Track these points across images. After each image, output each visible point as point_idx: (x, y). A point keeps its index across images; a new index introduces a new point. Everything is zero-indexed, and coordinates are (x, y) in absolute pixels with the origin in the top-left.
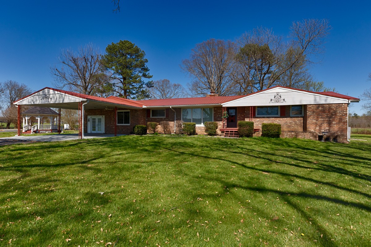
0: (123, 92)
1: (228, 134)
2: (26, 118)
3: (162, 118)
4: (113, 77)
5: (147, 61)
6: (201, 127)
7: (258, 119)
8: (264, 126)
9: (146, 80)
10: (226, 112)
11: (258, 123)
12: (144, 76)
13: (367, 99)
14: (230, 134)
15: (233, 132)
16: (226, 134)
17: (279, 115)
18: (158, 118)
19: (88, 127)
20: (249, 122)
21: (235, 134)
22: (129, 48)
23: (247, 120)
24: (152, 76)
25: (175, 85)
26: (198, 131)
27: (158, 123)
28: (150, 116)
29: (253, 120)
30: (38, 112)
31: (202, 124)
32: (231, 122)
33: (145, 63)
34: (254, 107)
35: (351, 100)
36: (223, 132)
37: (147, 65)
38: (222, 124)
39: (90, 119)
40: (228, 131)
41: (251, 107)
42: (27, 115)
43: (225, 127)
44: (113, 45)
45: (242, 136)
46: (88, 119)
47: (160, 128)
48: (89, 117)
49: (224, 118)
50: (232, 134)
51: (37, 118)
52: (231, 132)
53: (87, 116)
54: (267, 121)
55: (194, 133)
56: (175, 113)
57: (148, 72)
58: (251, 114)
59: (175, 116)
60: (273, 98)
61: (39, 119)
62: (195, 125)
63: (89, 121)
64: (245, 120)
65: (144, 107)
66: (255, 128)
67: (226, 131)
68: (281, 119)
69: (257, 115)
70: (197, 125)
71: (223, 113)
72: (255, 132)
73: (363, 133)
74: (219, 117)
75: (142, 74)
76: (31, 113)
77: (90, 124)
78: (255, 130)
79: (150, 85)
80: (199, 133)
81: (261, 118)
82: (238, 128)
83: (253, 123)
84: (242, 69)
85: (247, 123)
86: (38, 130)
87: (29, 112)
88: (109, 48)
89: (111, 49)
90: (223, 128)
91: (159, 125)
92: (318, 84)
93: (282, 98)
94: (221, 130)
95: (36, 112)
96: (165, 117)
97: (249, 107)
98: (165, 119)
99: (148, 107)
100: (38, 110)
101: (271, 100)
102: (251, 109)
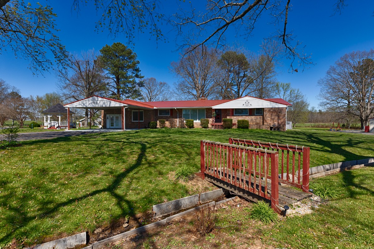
0: (116, 91)
1: (216, 127)
2: (49, 116)
3: (167, 117)
4: (107, 77)
5: (138, 62)
6: (197, 123)
7: (235, 117)
8: (239, 121)
9: (137, 80)
10: (214, 112)
11: (235, 119)
12: (137, 76)
13: (322, 99)
14: (218, 127)
15: (219, 125)
16: (215, 127)
17: (248, 115)
18: (164, 117)
19: (107, 123)
20: (229, 119)
21: (221, 127)
22: (123, 51)
23: (228, 118)
24: (144, 76)
25: (161, 83)
26: (195, 125)
27: (166, 120)
28: (158, 114)
29: (233, 118)
30: (59, 111)
31: (198, 120)
32: (218, 119)
33: (137, 64)
34: (233, 109)
35: (288, 106)
36: (213, 126)
37: (138, 66)
38: (212, 120)
39: (109, 117)
40: (216, 125)
41: (231, 109)
42: (49, 114)
43: (214, 122)
44: (107, 47)
45: (225, 128)
46: (107, 117)
47: (167, 124)
48: (108, 115)
49: (213, 116)
50: (219, 127)
51: (58, 116)
52: (218, 125)
53: (106, 114)
54: (241, 118)
55: (193, 127)
56: (178, 113)
57: (140, 73)
58: (231, 113)
59: (178, 115)
60: (244, 103)
61: (60, 117)
62: (193, 121)
63: (108, 118)
64: (226, 117)
65: (155, 108)
66: (233, 123)
67: (215, 125)
68: (250, 117)
69: (234, 114)
70: (195, 121)
71: (213, 112)
72: (233, 125)
73: (319, 127)
74: (209, 116)
75: (135, 74)
76: (54, 112)
77: (109, 121)
78: (234, 124)
79: (141, 85)
80: (196, 127)
81: (237, 116)
82: (222, 123)
83: (232, 120)
84: (223, 73)
85: (228, 119)
86: (59, 126)
87: (52, 111)
88: (104, 50)
89: (105, 51)
90: (213, 123)
91: (167, 121)
92: (286, 84)
93: (250, 103)
94: (211, 124)
95: (58, 111)
96: (170, 115)
97: (230, 109)
98: (170, 117)
99: (158, 108)
100: (58, 109)
101: (243, 105)
102: (231, 110)
